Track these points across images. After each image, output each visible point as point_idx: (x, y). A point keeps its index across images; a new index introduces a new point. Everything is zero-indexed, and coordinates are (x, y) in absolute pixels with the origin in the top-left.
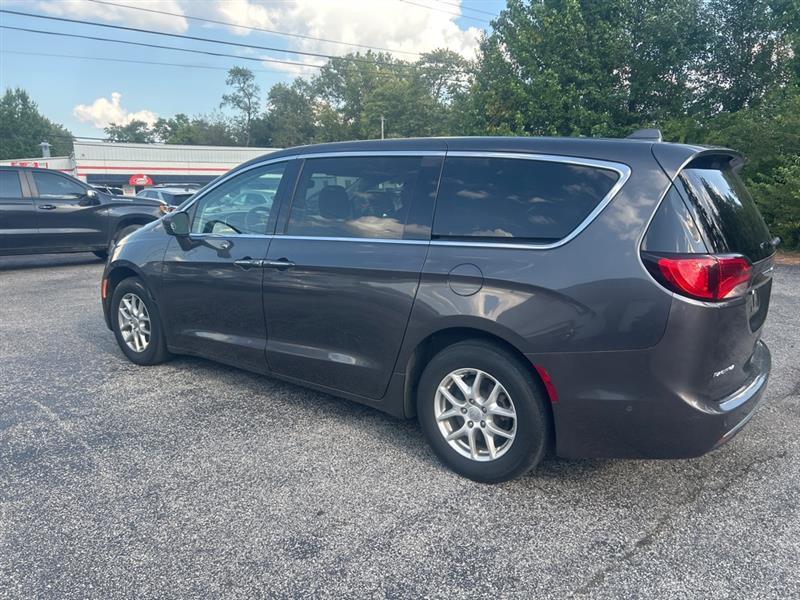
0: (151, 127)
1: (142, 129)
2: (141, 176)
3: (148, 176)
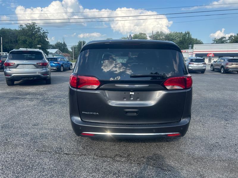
0: (227, 38)
1: (224, 39)
2: (211, 54)
3: (213, 54)
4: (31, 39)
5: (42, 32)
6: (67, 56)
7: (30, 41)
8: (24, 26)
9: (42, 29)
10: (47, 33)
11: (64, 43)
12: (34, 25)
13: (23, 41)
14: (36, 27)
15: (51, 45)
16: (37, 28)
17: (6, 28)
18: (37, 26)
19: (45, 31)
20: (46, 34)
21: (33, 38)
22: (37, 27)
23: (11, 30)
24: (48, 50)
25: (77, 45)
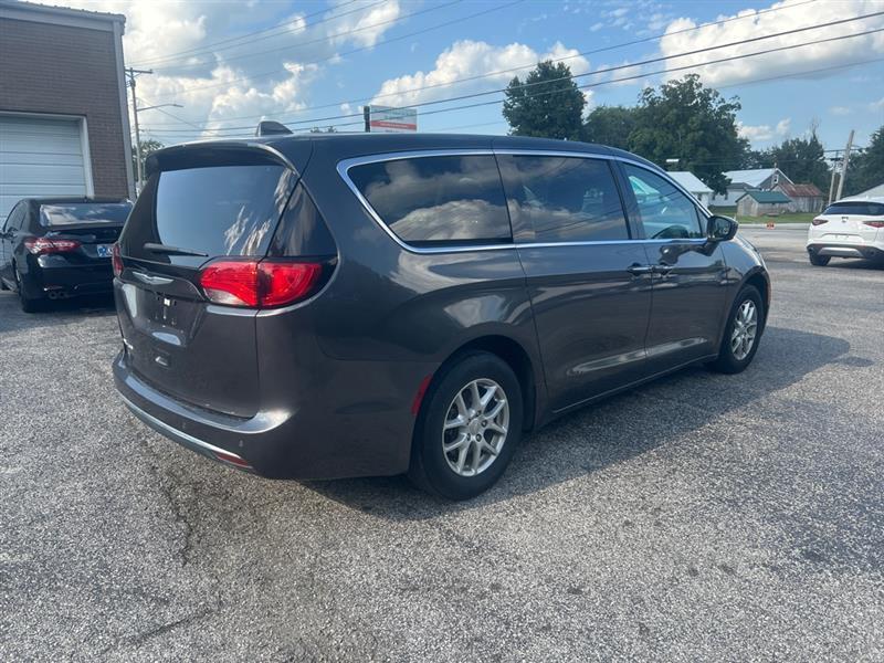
4: (671, 137)
5: (715, 105)
6: (804, 195)
7: (666, 146)
8: (658, 93)
9: (717, 94)
10: (733, 107)
11: (814, 142)
12: (691, 83)
13: (645, 145)
14: (696, 91)
15: (756, 155)
16: (700, 94)
17: (609, 107)
18: (700, 86)
19: (728, 102)
20: (732, 112)
21: (678, 132)
22: (701, 90)
23: (623, 110)
24: (729, 175)
25: (867, 149)
